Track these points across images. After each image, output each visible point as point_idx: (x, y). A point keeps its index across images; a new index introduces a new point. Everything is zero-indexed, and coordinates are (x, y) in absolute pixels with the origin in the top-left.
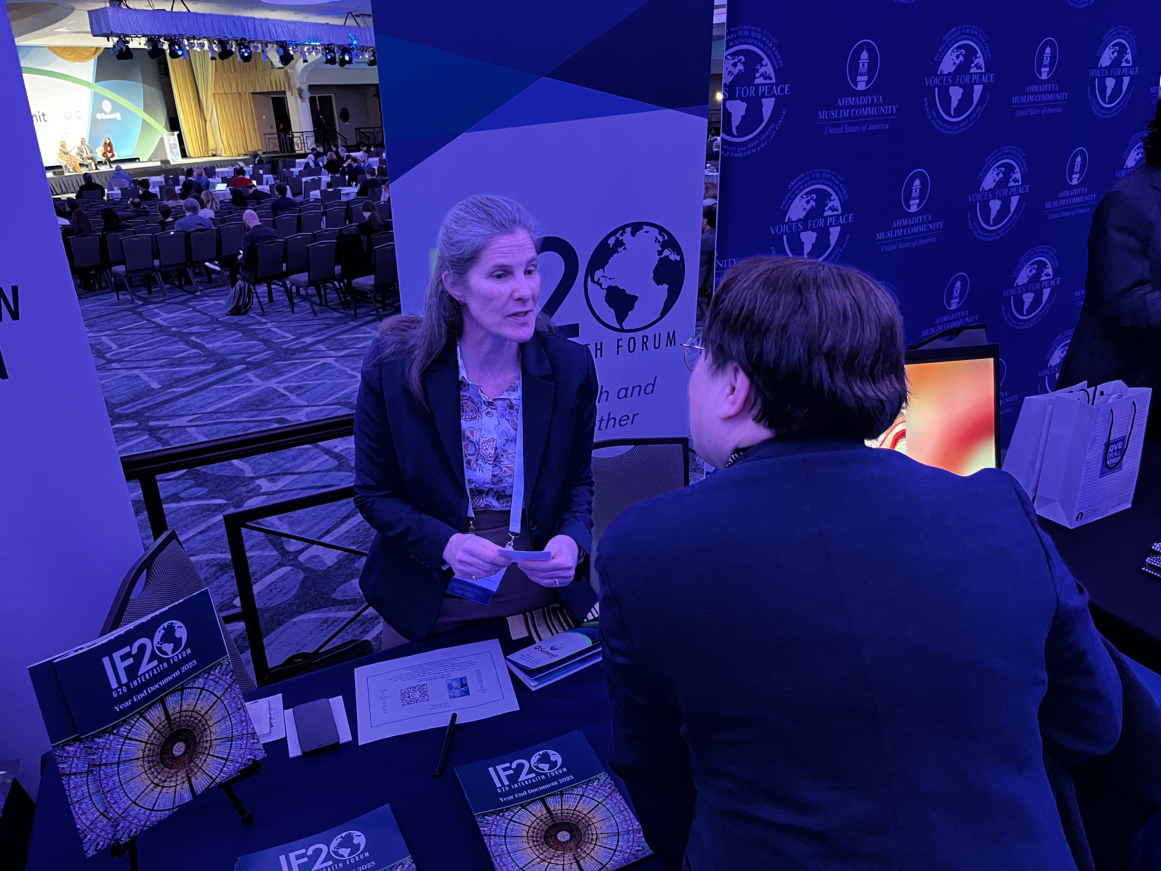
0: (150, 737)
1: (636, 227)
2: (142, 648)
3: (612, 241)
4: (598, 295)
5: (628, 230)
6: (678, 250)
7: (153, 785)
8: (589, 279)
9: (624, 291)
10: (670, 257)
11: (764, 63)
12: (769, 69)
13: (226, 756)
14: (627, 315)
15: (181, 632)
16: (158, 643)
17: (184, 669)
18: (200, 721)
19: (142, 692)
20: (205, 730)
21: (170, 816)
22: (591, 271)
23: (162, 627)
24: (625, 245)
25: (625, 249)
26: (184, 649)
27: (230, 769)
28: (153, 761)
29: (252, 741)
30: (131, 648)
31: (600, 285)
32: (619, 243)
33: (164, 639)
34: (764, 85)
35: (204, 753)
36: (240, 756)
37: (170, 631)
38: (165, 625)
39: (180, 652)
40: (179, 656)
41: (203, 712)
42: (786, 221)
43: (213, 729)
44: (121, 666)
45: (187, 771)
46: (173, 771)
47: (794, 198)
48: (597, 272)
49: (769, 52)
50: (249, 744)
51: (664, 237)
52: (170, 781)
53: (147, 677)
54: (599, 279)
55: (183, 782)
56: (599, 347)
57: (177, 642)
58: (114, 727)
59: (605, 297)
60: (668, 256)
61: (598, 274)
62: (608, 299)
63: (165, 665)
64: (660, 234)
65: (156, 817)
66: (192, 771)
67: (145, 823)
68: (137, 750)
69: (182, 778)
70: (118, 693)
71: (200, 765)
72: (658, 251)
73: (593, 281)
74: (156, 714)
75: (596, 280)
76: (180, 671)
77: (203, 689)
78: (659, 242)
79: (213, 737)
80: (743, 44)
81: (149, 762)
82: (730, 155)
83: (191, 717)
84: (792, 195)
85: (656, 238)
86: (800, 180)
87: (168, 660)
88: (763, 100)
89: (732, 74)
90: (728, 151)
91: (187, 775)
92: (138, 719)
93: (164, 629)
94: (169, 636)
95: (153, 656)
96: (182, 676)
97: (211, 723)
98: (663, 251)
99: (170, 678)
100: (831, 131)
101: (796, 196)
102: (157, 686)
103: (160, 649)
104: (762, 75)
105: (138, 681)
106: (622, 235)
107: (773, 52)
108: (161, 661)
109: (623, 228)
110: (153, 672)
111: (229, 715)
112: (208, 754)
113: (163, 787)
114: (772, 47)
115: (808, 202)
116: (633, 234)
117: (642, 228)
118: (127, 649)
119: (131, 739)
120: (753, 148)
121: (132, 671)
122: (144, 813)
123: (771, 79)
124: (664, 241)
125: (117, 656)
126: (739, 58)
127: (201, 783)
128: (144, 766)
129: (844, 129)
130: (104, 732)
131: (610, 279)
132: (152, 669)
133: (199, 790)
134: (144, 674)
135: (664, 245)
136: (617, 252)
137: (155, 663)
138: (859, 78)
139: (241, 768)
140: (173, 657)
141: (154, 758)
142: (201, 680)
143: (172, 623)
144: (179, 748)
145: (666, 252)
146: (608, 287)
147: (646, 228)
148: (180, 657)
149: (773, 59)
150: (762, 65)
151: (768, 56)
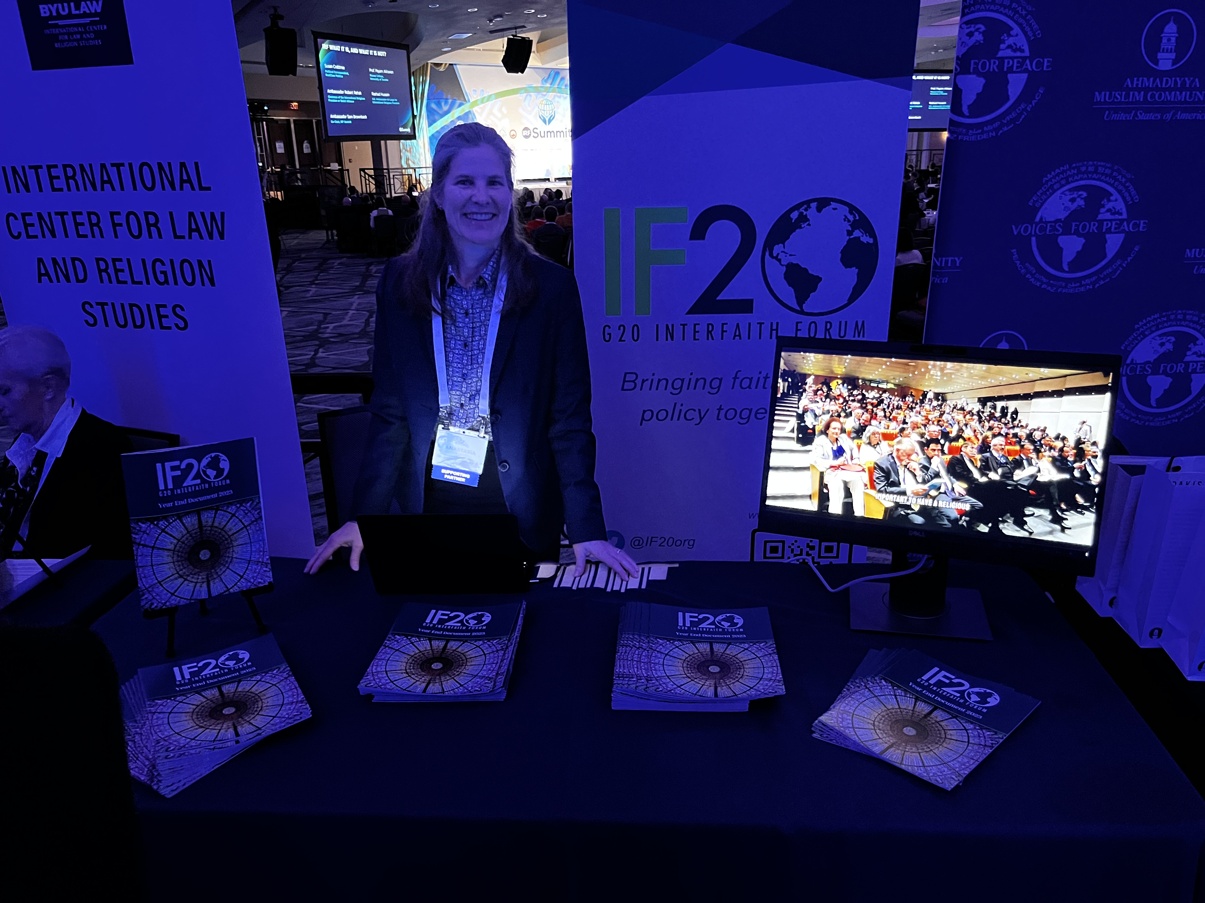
0: (183, 537)
1: (823, 203)
2: (190, 466)
3: (795, 215)
4: (776, 271)
5: (814, 205)
6: (871, 232)
7: (177, 575)
8: (767, 254)
9: (806, 270)
10: (862, 239)
11: (1013, 33)
12: (1021, 41)
13: (242, 574)
14: (809, 296)
15: (225, 465)
16: (204, 467)
17: (222, 494)
18: (226, 539)
19: (183, 500)
20: (229, 548)
21: (186, 605)
22: (769, 245)
23: (209, 455)
24: (808, 220)
25: (809, 225)
26: (225, 479)
27: (243, 585)
28: (181, 557)
29: (265, 569)
30: (181, 463)
31: (779, 261)
32: (803, 218)
33: (209, 465)
34: (1012, 58)
35: (225, 566)
36: (253, 577)
37: (216, 460)
38: (213, 455)
39: (221, 480)
40: (218, 482)
41: (230, 533)
42: (1037, 219)
43: (235, 549)
44: (170, 474)
45: (208, 574)
46: (197, 570)
47: (1051, 194)
48: (776, 247)
49: (1021, 20)
50: (262, 571)
51: (855, 216)
52: (193, 578)
53: (190, 490)
54: (778, 254)
55: (203, 582)
56: (774, 327)
57: (220, 472)
58: (155, 519)
59: (785, 274)
60: (859, 237)
61: (777, 249)
62: (787, 276)
63: (207, 486)
64: (851, 213)
65: (174, 601)
66: (212, 576)
67: (166, 603)
68: (170, 543)
69: (203, 578)
70: (163, 494)
71: (219, 573)
72: (848, 231)
73: (771, 255)
74: (191, 521)
75: (775, 255)
76: (218, 495)
77: (234, 515)
78: (849, 221)
79: (235, 556)
80: (983, 11)
81: (178, 556)
82: (957, 137)
83: (220, 533)
84: (1048, 190)
85: (846, 216)
86: (1062, 173)
87: (209, 483)
88: (1010, 76)
89: (969, 43)
90: (956, 133)
91: (207, 578)
92: (176, 520)
93: (211, 457)
94: (214, 464)
95: (197, 476)
96: (219, 499)
97: (235, 544)
98: (853, 231)
99: (209, 497)
100: (1115, 117)
101: (1055, 191)
102: (196, 500)
103: (205, 472)
104: (1009, 47)
105: (181, 491)
106: (806, 210)
107: (1028, 21)
108: (204, 481)
109: (809, 202)
110: (195, 488)
111: (251, 543)
112: (228, 568)
113: (186, 580)
114: (1026, 15)
115: (1073, 200)
116: (819, 210)
117: (830, 205)
118: (177, 463)
119: (167, 533)
120: (991, 131)
121: (178, 481)
122: (166, 594)
124: (855, 220)
125: (168, 465)
126: (978, 26)
127: (217, 588)
128: (173, 558)
130: (146, 520)
131: (790, 255)
132: (195, 485)
133: (214, 593)
134: (187, 487)
135: (855, 225)
136: (801, 228)
137: (198, 481)
138: (1160, 55)
139: (252, 587)
140: (214, 482)
141: (183, 555)
142: (234, 507)
143: (219, 455)
144: (204, 555)
145: (857, 233)
146: (788, 264)
147: (834, 205)
148: (220, 484)
149: (1028, 29)
150: (1009, 35)
151: (1020, 25)
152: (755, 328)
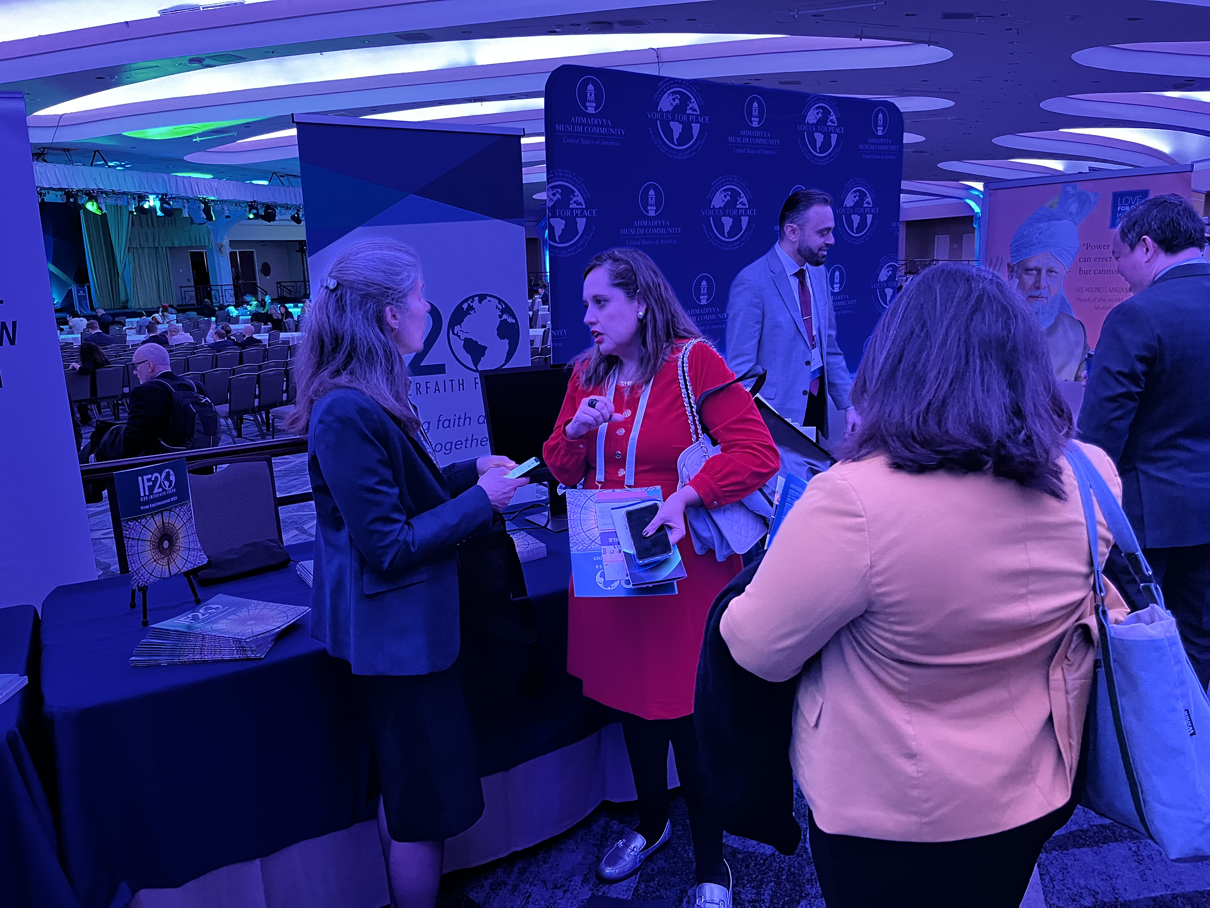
0: (155, 531)
2: (156, 479)
3: (465, 306)
4: (458, 345)
5: (476, 299)
6: (512, 315)
7: (153, 560)
8: (451, 332)
9: (477, 342)
10: (508, 320)
11: (575, 194)
12: (580, 199)
13: (186, 558)
14: (480, 360)
15: (173, 477)
16: (163, 479)
17: (172, 499)
18: (174, 534)
19: (154, 503)
22: (451, 326)
24: (474, 309)
25: (475, 312)
26: (173, 488)
27: (188, 566)
28: (155, 546)
30: (152, 476)
31: (459, 336)
32: (471, 308)
34: (577, 209)
35: (176, 553)
37: (168, 475)
38: (166, 471)
40: (170, 490)
43: (180, 540)
44: (147, 484)
46: (163, 556)
48: (456, 327)
49: (579, 187)
52: (161, 562)
53: (157, 496)
54: (458, 332)
55: (165, 565)
56: (461, 382)
57: (171, 483)
58: (140, 518)
59: (463, 346)
60: (506, 319)
61: (457, 328)
62: (465, 347)
63: (165, 493)
64: (500, 304)
65: (152, 579)
67: (147, 581)
69: (165, 562)
70: (143, 499)
72: (499, 315)
73: (453, 333)
74: (158, 519)
75: (456, 333)
77: (178, 515)
78: (499, 309)
80: (559, 181)
82: (555, 255)
83: (171, 527)
85: (497, 306)
87: (166, 491)
88: (577, 219)
89: (553, 200)
90: (554, 252)
91: (168, 562)
92: (151, 518)
94: (167, 478)
95: (160, 486)
96: (171, 503)
98: (502, 315)
99: (166, 501)
100: (631, 243)
102: (160, 503)
103: (163, 483)
104: (575, 202)
105: (152, 497)
106: (472, 302)
107: (582, 187)
108: (163, 490)
109: (473, 297)
113: (157, 563)
114: (581, 184)
116: (480, 302)
117: (486, 298)
119: (146, 528)
120: (572, 251)
121: (151, 490)
122: (147, 574)
123: (582, 205)
124: (502, 308)
125: (145, 478)
126: (557, 190)
127: (174, 568)
128: (150, 547)
129: (641, 242)
130: (134, 519)
131: (466, 333)
132: (159, 493)
133: (173, 573)
134: (156, 494)
135: (503, 311)
136: (470, 314)
137: (161, 490)
138: (649, 208)
140: (168, 490)
142: (178, 509)
143: (169, 471)
144: (165, 544)
145: (505, 317)
146: (465, 339)
147: (489, 298)
148: (171, 492)
149: (583, 192)
150: (574, 196)
151: (579, 190)
152: (449, 384)
